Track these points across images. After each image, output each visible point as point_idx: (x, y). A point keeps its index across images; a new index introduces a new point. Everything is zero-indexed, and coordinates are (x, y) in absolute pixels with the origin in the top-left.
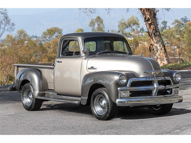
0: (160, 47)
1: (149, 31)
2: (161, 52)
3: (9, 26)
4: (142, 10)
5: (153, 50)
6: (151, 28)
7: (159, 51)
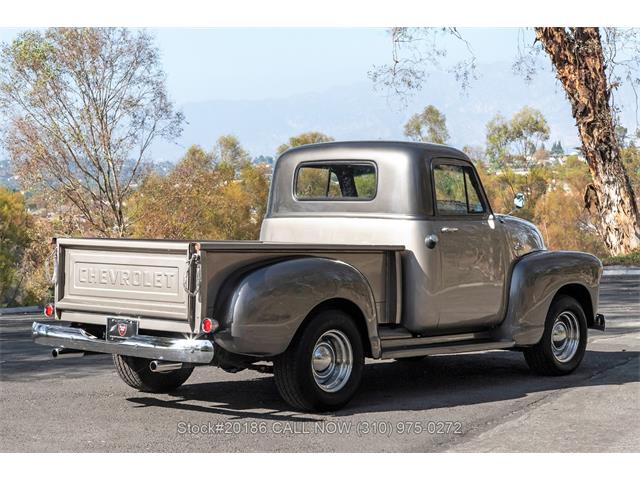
0: (619, 194)
1: (587, 145)
2: (621, 210)
3: (169, 121)
4: (568, 83)
5: (597, 204)
6: (593, 137)
7: (614, 208)
